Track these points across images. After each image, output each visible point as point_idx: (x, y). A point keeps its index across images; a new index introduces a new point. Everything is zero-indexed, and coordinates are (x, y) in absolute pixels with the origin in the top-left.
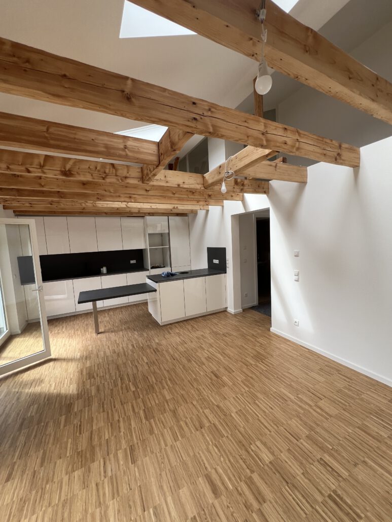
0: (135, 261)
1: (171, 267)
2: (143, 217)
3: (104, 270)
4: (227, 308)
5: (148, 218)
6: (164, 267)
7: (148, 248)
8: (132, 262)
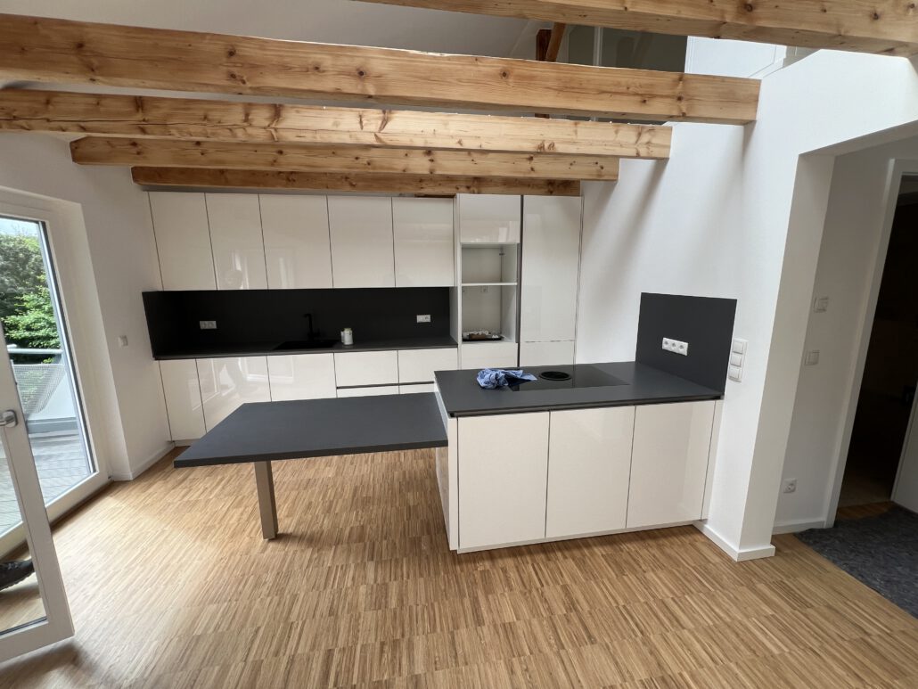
0: (429, 316)
1: (518, 341)
2: (452, 196)
3: (347, 336)
4: (703, 521)
5: (464, 198)
6: (500, 339)
7: (460, 285)
8: (423, 319)
